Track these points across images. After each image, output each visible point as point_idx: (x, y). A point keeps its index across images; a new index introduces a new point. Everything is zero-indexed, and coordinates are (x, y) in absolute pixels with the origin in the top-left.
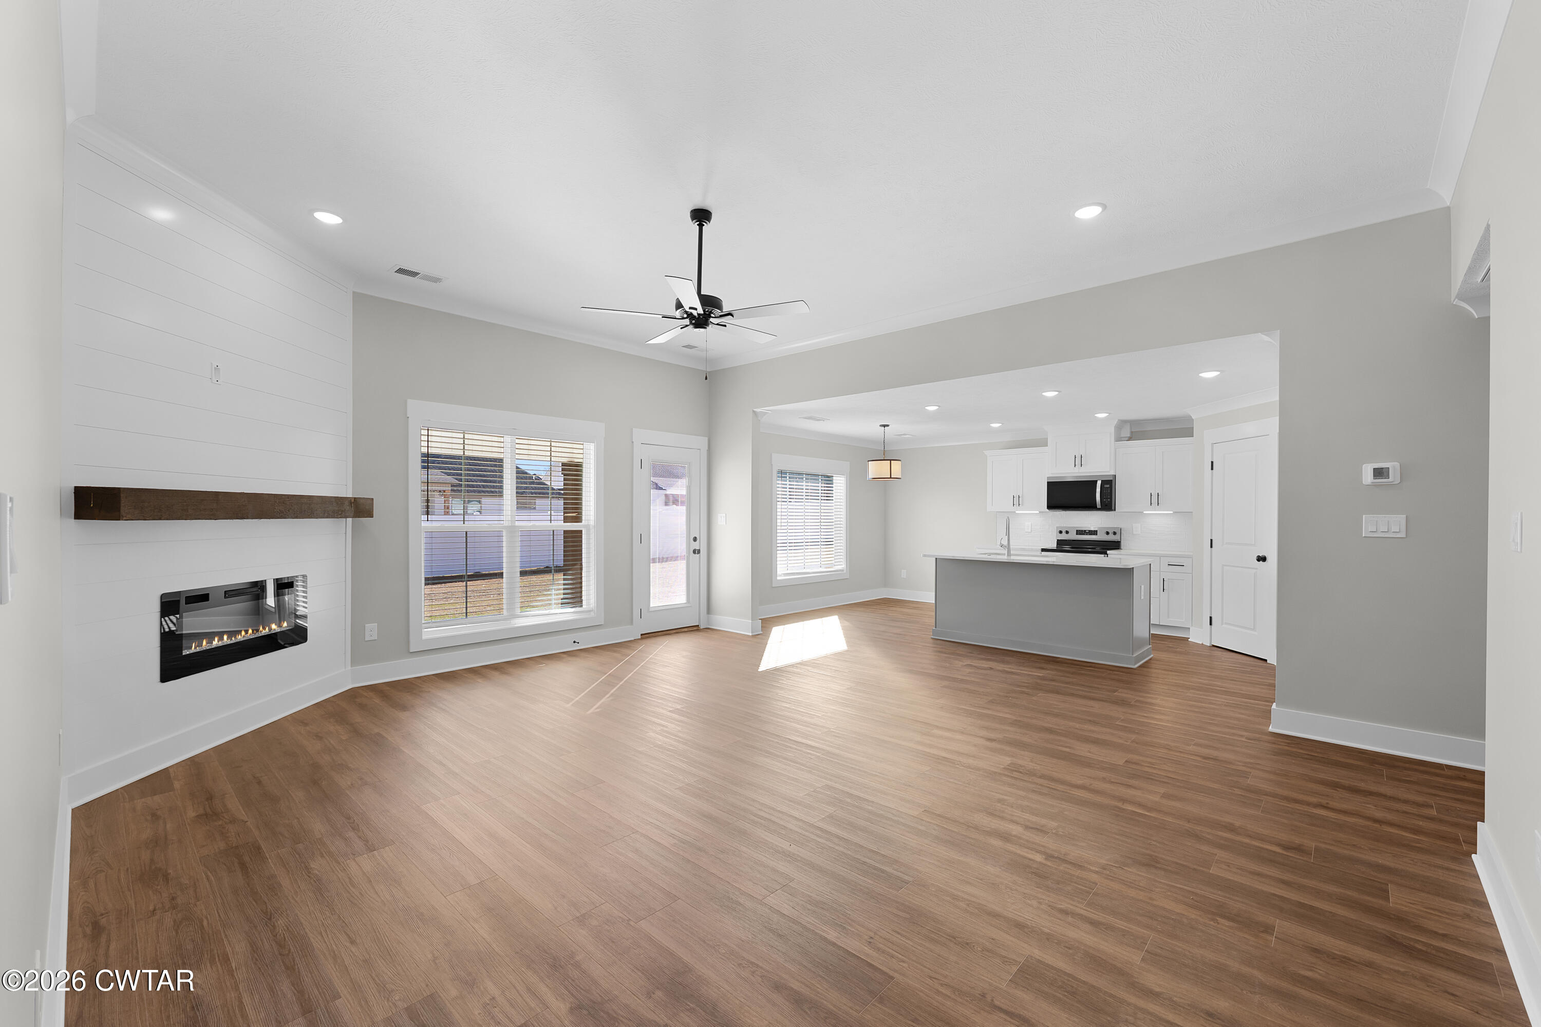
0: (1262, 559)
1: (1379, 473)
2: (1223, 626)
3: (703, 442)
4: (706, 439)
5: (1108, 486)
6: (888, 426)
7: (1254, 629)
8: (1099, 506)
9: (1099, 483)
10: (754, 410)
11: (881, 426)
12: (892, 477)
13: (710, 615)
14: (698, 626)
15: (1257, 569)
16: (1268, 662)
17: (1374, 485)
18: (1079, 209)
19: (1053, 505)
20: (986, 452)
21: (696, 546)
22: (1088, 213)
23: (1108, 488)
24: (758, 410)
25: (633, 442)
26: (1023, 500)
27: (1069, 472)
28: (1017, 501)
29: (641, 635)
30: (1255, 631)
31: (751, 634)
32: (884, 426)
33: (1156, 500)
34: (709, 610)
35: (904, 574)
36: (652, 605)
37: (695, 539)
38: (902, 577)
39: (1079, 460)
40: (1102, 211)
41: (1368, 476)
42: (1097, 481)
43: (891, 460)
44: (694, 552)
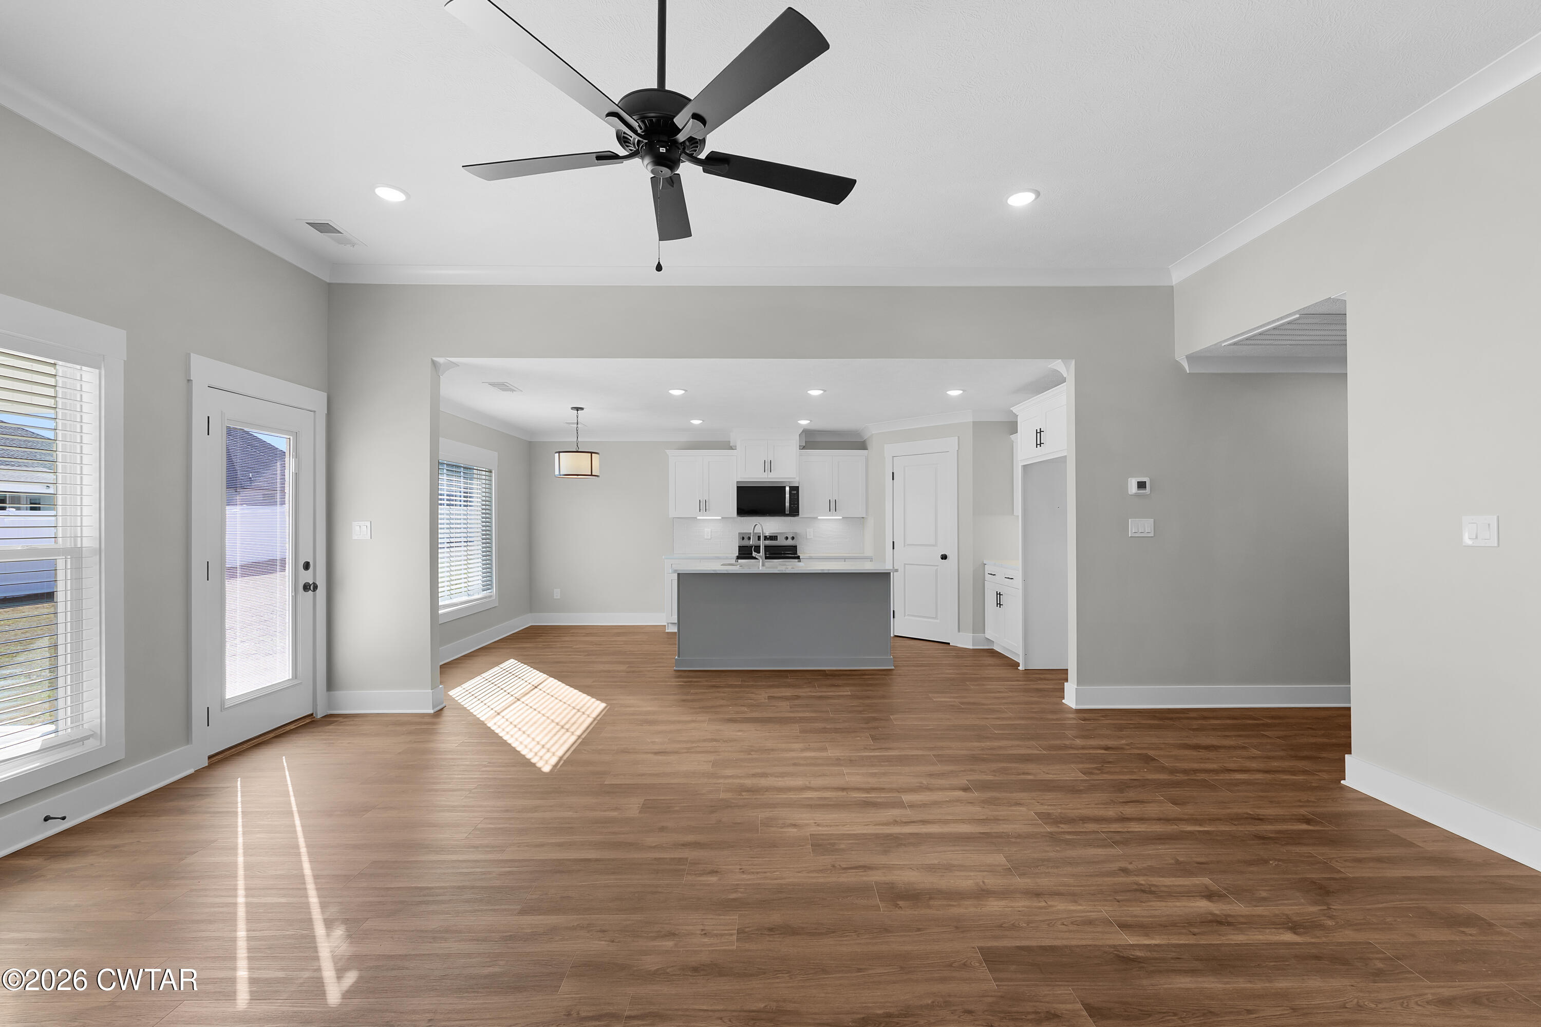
0: (944, 557)
1: (1141, 485)
2: (906, 617)
3: (317, 400)
4: (324, 396)
5: (795, 492)
6: (582, 409)
7: (936, 618)
8: (787, 512)
9: (787, 489)
10: (435, 359)
11: (573, 408)
12: (593, 474)
13: (332, 692)
14: (312, 714)
15: (937, 566)
16: (951, 644)
17: (1136, 495)
18: (1020, 192)
19: (743, 511)
20: (668, 452)
21: (307, 576)
22: (1021, 200)
23: (795, 494)
24: (440, 360)
25: (189, 381)
26: (709, 506)
27: (757, 476)
28: (704, 506)
29: (210, 757)
30: (938, 619)
31: (432, 711)
32: (578, 409)
33: (833, 506)
34: (331, 683)
35: (557, 594)
36: (228, 695)
37: (307, 566)
38: (555, 597)
39: (768, 466)
40: (1036, 198)
41: (1133, 488)
42: (785, 487)
43: (591, 453)
44: (306, 587)
